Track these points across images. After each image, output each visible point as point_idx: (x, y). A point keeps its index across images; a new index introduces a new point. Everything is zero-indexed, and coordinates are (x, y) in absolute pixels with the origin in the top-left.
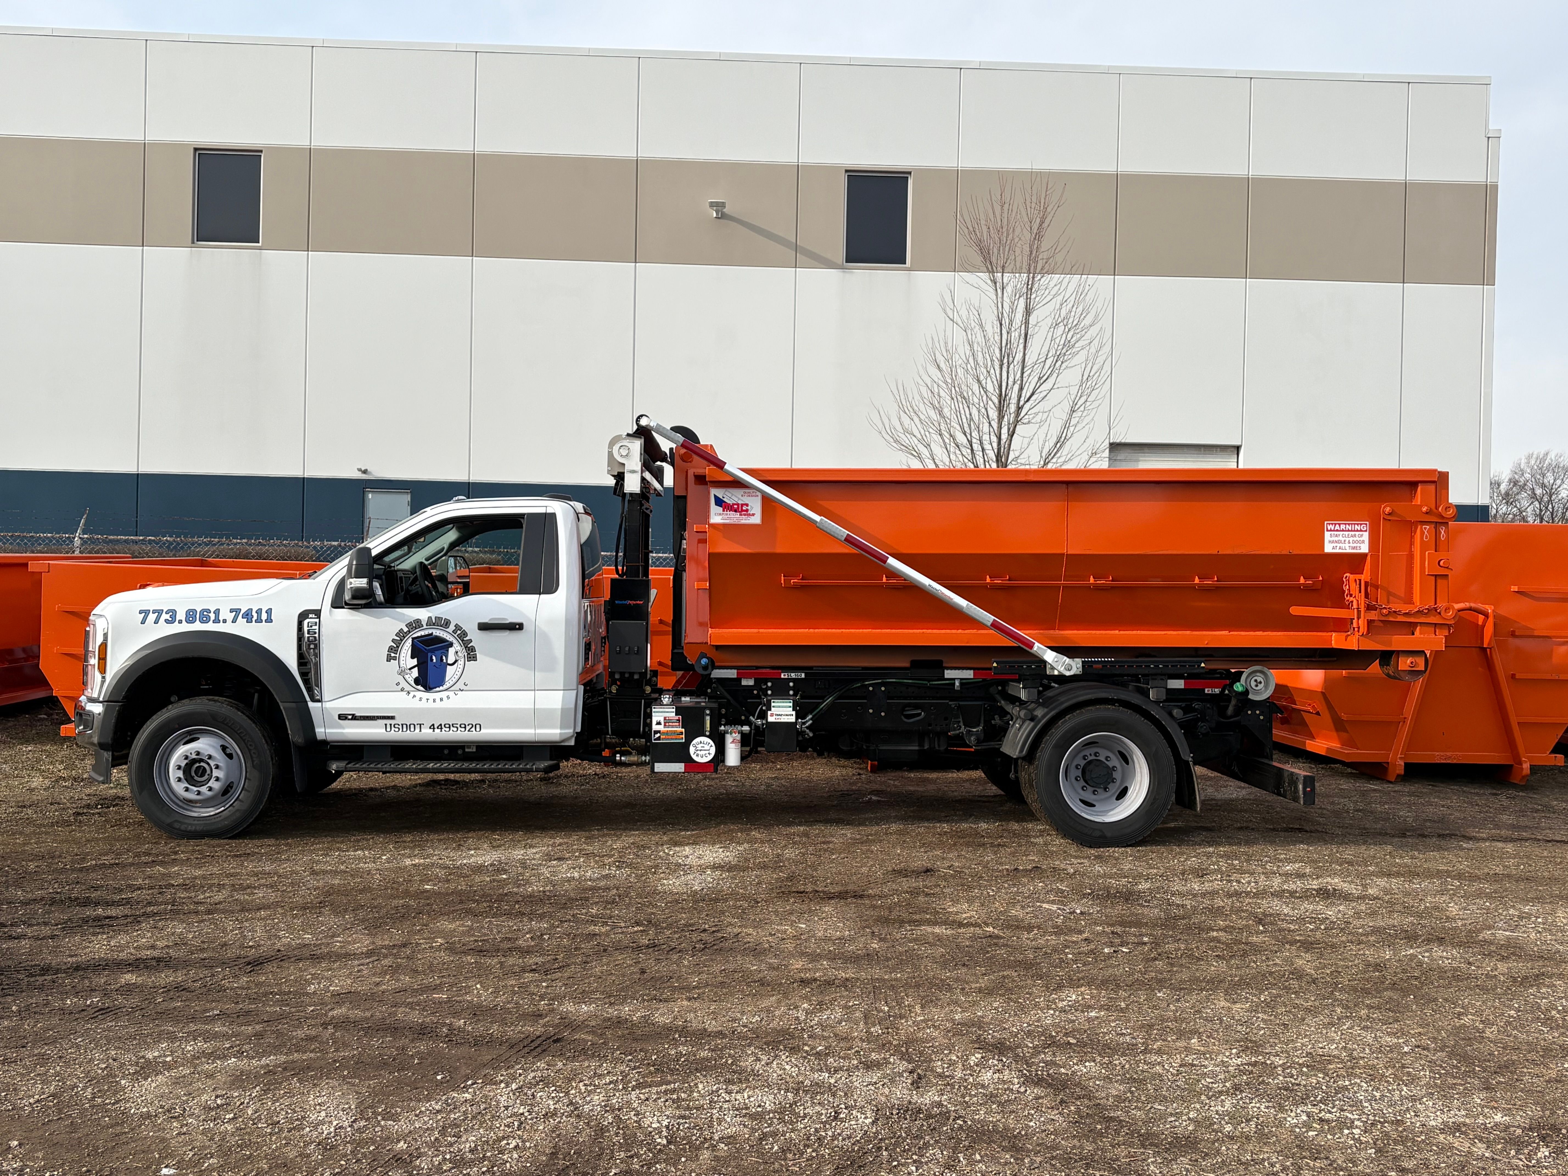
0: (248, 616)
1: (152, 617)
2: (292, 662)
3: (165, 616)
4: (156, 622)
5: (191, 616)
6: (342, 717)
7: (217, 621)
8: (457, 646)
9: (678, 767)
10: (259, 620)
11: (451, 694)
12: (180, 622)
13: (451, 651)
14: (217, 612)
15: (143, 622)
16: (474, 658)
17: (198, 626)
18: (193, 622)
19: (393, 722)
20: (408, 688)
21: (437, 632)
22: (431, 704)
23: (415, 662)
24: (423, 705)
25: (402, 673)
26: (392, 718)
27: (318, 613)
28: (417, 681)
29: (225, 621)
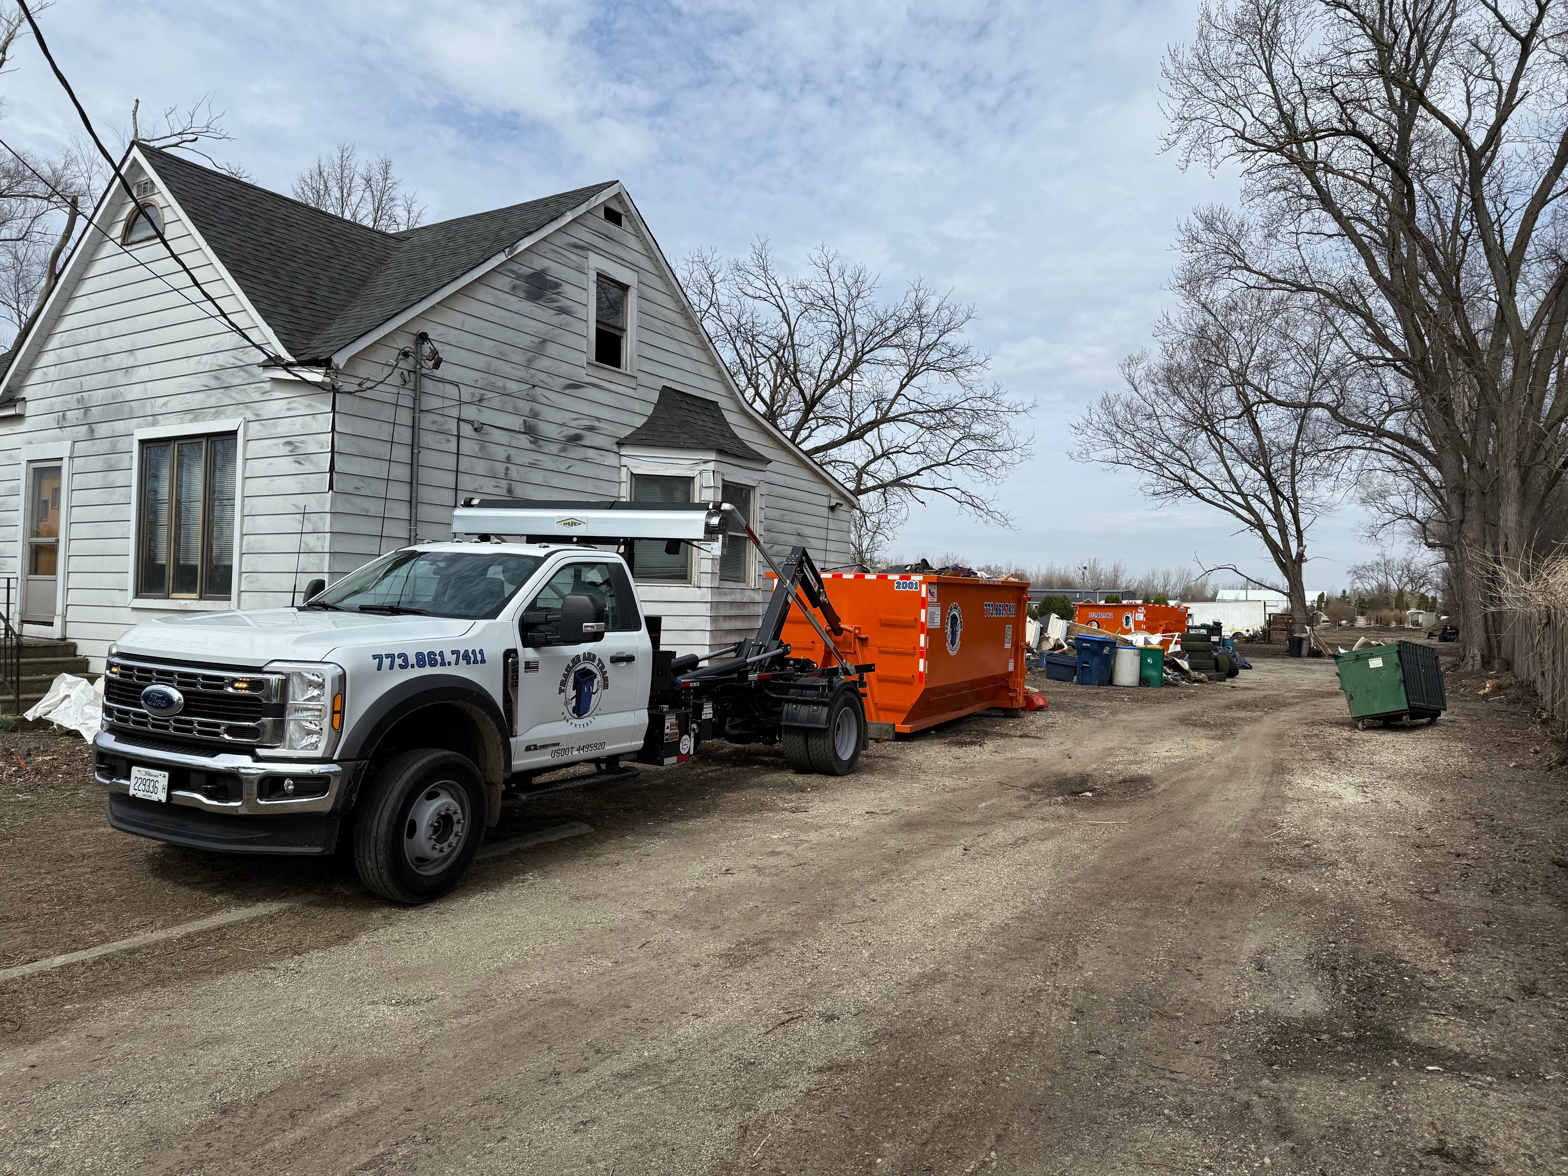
0: (466, 656)
1: (387, 662)
2: (499, 701)
3: (399, 661)
4: (391, 668)
5: (421, 660)
6: (528, 749)
7: (443, 664)
8: (599, 678)
9: (673, 760)
10: (476, 662)
11: (591, 718)
12: (413, 666)
13: (596, 681)
14: (441, 654)
15: (379, 668)
16: (606, 686)
17: (428, 671)
18: (423, 666)
19: (556, 748)
20: (568, 716)
21: (589, 666)
22: (582, 729)
23: (574, 693)
24: (577, 730)
25: (566, 704)
26: (558, 744)
27: (515, 651)
28: (575, 710)
29: (449, 664)
